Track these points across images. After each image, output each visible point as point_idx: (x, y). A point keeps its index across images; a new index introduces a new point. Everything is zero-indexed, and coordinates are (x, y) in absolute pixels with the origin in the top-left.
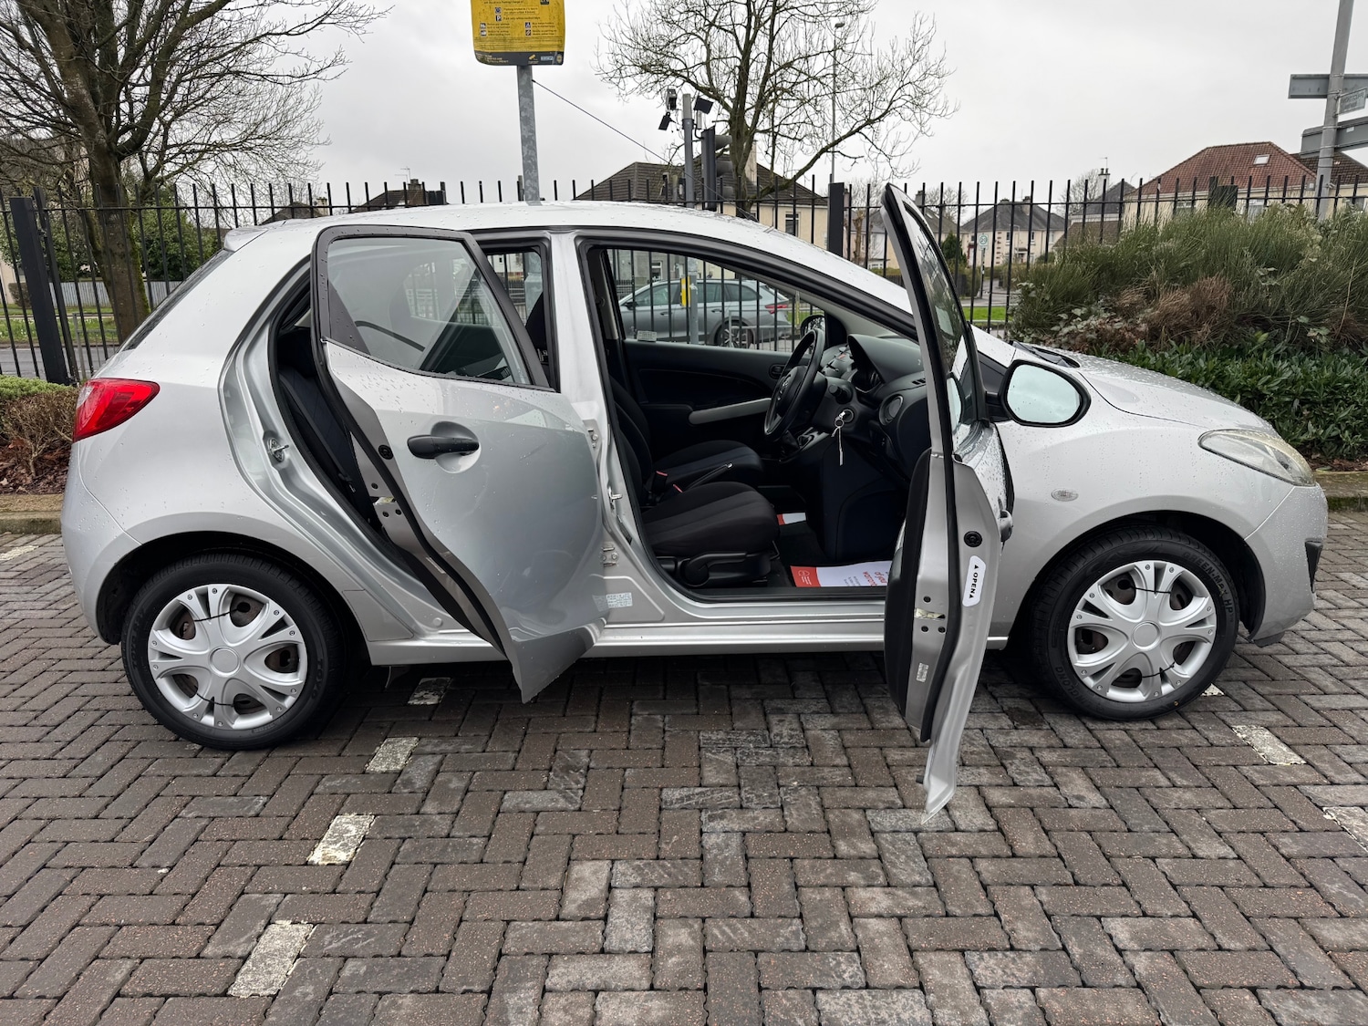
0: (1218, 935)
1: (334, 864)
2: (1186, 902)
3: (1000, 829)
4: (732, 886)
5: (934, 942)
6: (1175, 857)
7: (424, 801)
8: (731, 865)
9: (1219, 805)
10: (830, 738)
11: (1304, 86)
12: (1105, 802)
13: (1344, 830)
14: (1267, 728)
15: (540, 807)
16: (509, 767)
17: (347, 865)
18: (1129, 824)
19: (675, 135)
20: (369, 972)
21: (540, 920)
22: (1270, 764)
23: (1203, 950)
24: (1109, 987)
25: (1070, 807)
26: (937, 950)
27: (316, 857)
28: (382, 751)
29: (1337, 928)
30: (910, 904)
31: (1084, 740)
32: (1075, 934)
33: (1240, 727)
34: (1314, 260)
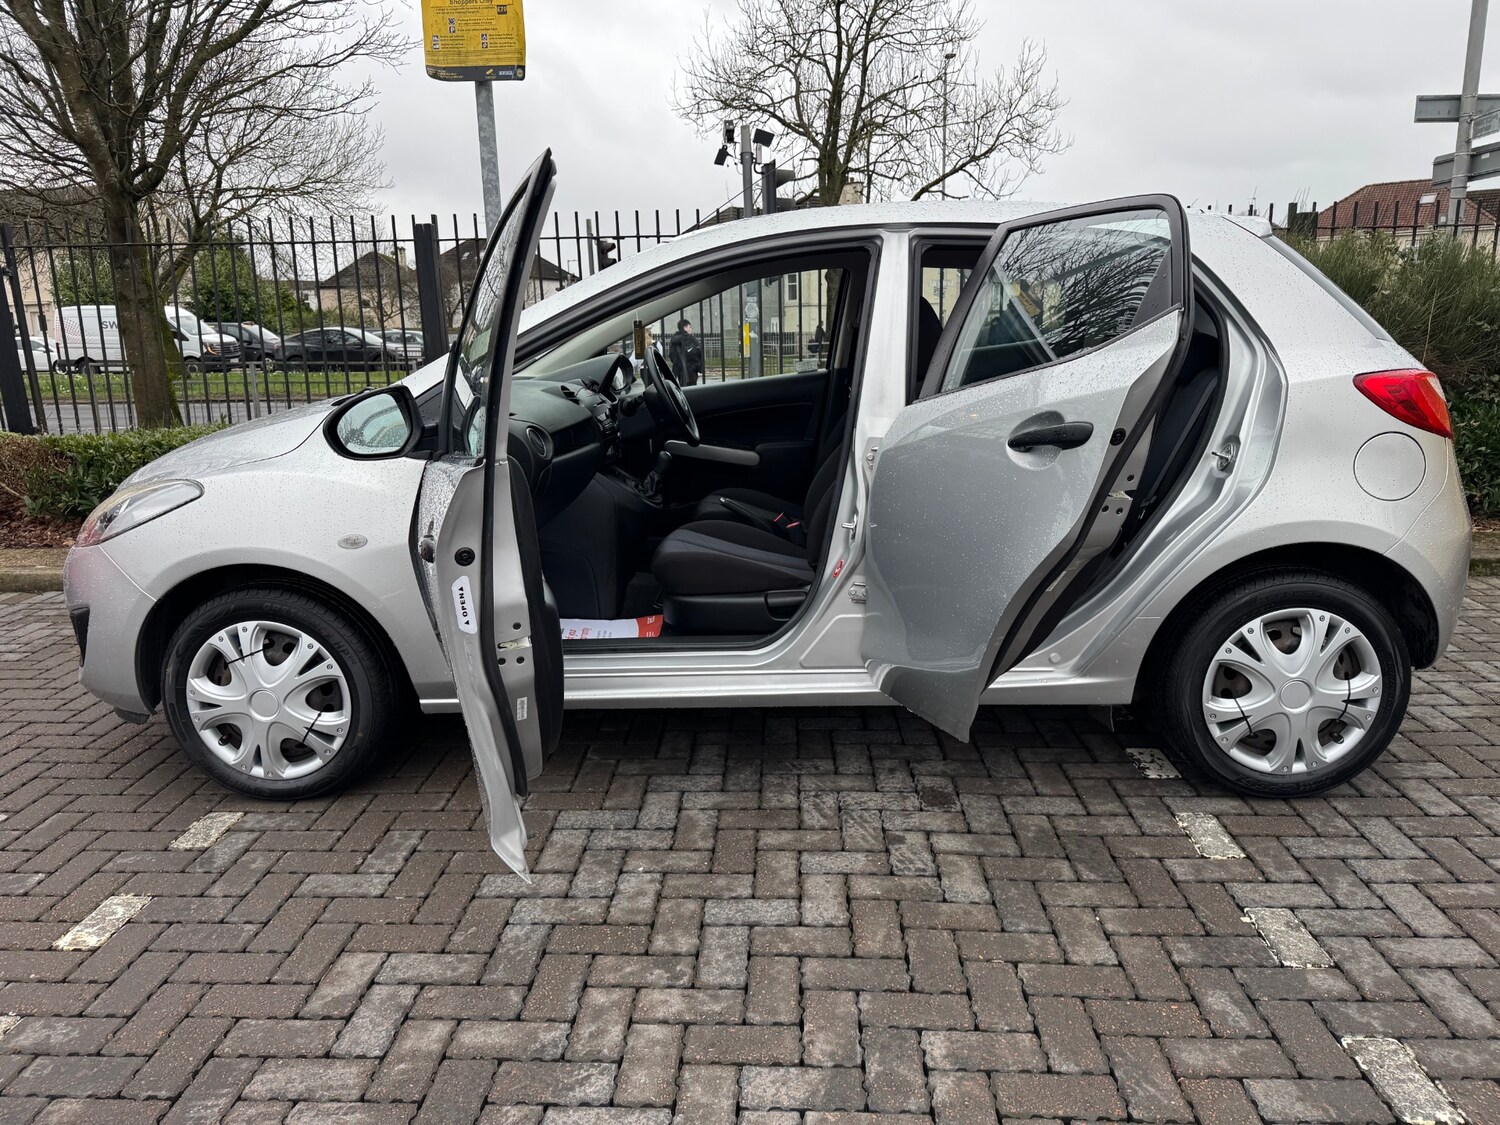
0: (1053, 1054)
1: (80, 950)
2: (1033, 1015)
3: (850, 925)
4: (512, 985)
5: (712, 1054)
6: (1043, 962)
7: (214, 882)
8: (520, 961)
9: (1123, 903)
10: (704, 821)
11: (1430, 109)
12: (987, 896)
13: (1260, 935)
14: (1217, 817)
15: (339, 891)
16: (325, 847)
17: (93, 951)
18: (1005, 922)
19: (733, 168)
20: (56, 1070)
21: (276, 1018)
22: (1203, 857)
23: (1029, 1072)
24: (895, 1113)
25: (945, 900)
26: (713, 1063)
27: (64, 943)
28: (196, 826)
29: (1201, 1050)
30: (706, 1008)
31: (994, 825)
32: (884, 1048)
33: (1185, 814)
34: (1387, 292)
